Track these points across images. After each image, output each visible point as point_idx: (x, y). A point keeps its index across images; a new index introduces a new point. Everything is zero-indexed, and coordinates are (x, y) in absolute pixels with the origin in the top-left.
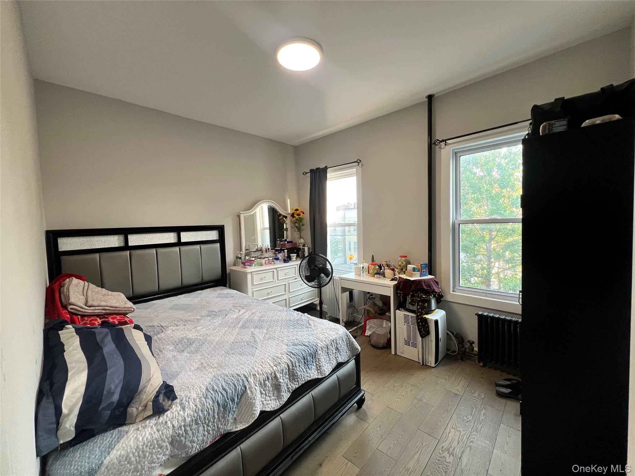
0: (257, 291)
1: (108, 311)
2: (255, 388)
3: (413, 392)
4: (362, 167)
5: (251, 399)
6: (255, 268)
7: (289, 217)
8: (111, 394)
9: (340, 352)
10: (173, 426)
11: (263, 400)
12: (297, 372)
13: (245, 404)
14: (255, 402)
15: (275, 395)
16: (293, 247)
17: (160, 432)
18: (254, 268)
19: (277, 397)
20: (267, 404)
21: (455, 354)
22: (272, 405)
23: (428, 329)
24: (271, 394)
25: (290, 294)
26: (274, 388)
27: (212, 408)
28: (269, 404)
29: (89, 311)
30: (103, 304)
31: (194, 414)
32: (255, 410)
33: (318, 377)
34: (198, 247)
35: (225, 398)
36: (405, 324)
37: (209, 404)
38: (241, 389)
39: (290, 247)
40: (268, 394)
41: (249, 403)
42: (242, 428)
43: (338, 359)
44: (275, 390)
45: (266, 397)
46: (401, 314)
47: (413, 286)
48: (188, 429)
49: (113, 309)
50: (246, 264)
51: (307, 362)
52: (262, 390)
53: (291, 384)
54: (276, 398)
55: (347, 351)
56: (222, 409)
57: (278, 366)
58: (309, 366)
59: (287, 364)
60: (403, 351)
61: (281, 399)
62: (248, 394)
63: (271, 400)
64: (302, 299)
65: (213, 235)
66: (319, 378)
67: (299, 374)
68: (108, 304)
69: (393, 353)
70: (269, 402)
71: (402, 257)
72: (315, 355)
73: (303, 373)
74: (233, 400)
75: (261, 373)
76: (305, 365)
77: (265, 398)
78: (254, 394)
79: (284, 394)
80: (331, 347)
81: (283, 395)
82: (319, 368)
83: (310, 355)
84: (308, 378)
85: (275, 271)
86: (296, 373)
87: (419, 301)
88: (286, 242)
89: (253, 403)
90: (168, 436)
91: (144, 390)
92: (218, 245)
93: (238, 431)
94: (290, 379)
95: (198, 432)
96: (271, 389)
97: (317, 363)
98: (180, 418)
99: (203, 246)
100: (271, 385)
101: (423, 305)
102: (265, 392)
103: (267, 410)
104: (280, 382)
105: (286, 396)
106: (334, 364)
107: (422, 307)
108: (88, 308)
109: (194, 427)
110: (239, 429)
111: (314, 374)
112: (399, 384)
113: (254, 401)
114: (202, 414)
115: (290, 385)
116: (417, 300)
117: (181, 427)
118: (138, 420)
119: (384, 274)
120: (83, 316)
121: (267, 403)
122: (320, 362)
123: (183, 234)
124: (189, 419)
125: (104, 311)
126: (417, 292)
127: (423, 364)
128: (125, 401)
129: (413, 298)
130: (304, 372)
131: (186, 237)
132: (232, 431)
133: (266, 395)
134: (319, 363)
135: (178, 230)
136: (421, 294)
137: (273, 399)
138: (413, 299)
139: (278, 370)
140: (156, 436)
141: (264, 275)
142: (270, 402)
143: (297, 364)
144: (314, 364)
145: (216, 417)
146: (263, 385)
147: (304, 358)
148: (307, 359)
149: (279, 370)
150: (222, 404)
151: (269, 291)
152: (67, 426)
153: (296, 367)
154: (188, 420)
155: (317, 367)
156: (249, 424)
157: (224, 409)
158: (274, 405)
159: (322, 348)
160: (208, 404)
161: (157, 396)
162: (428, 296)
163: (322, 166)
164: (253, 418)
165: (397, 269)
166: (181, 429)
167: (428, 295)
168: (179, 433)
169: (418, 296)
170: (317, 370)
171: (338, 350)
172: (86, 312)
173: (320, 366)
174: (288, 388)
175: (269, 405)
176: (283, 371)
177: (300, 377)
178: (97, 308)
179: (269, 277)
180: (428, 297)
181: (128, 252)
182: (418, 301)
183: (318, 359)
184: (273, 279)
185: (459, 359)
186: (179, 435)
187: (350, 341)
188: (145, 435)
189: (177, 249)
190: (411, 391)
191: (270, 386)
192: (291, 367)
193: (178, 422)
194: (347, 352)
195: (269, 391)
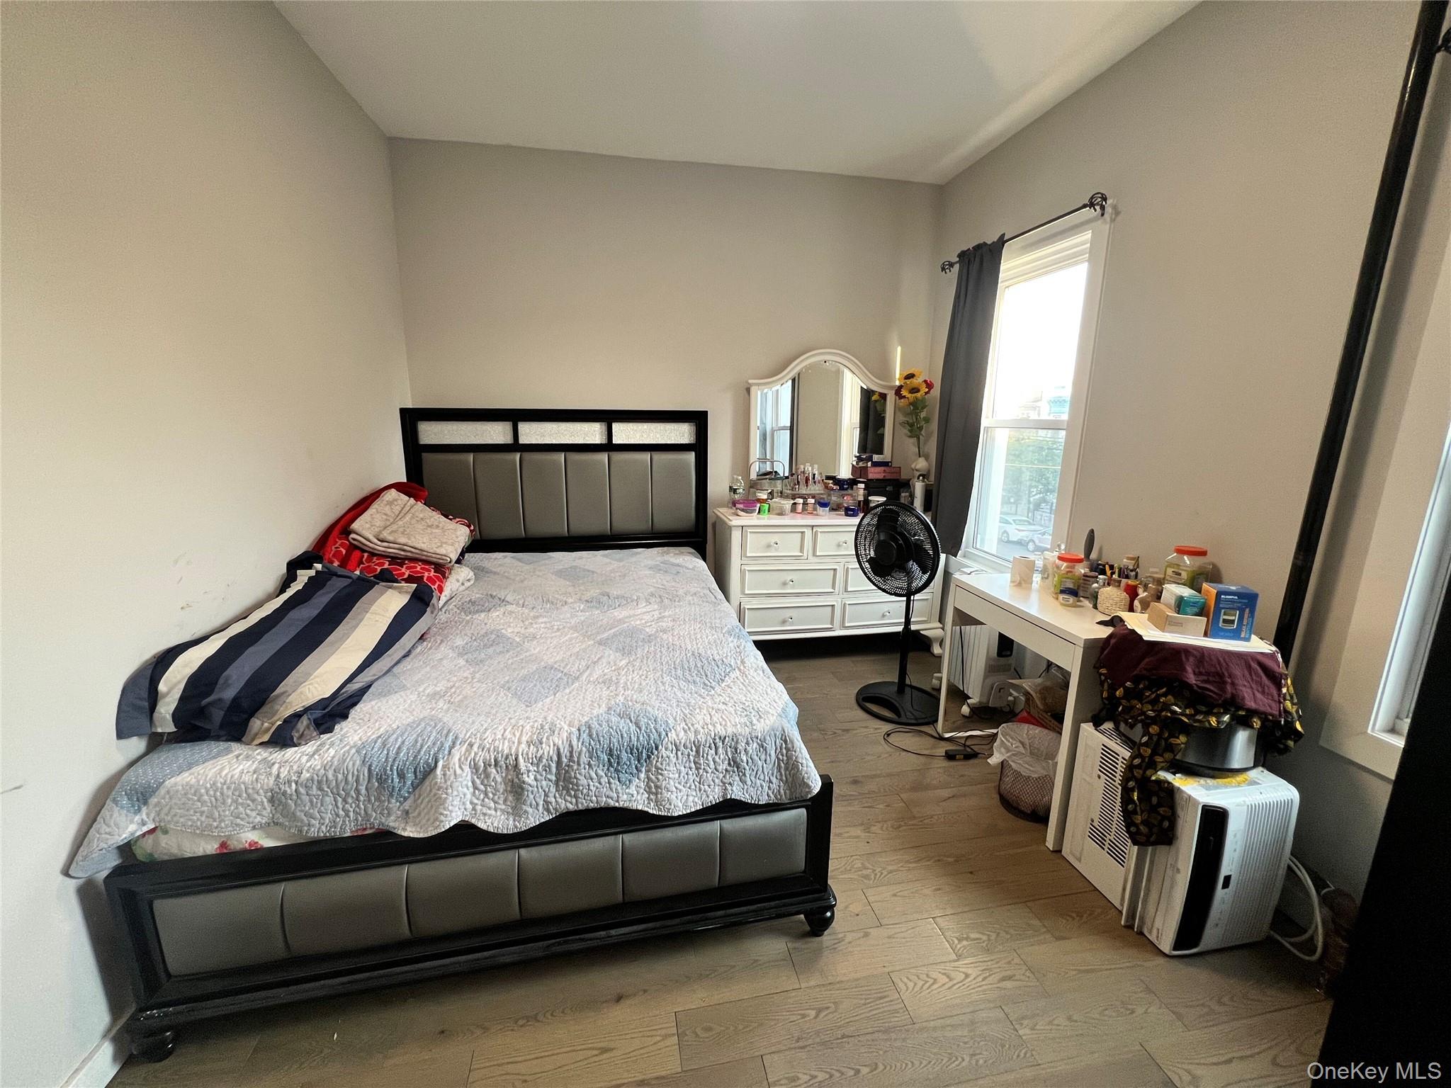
0: (754, 573)
1: (409, 554)
2: (455, 771)
3: (1008, 984)
4: (1113, 220)
5: (438, 790)
6: (764, 519)
7: (891, 398)
8: (227, 685)
9: (744, 775)
10: (278, 776)
11: (476, 801)
12: (578, 776)
13: (428, 795)
14: (446, 798)
15: (509, 803)
16: (888, 477)
17: (255, 776)
18: (758, 519)
19: (512, 808)
20: (485, 814)
21: (1307, 958)
22: (496, 821)
23: (1166, 824)
24: (499, 798)
25: (846, 595)
26: (509, 789)
27: (356, 773)
28: (490, 815)
29: (380, 547)
30: (403, 540)
31: (319, 770)
32: (442, 814)
33: (646, 809)
34: (646, 456)
35: (387, 766)
36: (1099, 777)
37: (354, 765)
38: (427, 762)
39: (880, 476)
40: (491, 795)
41: (435, 795)
42: (412, 835)
43: (729, 787)
44: (511, 792)
45: (486, 800)
46: (1094, 739)
47: (1147, 660)
48: (302, 790)
49: (417, 551)
50: (738, 506)
51: (618, 763)
52: (478, 782)
53: (557, 795)
54: (510, 810)
55: (774, 780)
56: (376, 784)
57: (532, 747)
58: (621, 775)
59: (558, 749)
60: (1081, 854)
61: (520, 817)
62: (435, 777)
63: (496, 810)
64: (884, 616)
65: (681, 433)
66: (647, 813)
67: (583, 781)
68: (410, 543)
69: (1050, 843)
70: (489, 812)
71: (1181, 551)
72: (649, 757)
73: (597, 784)
74: (402, 776)
75: (488, 746)
76: (608, 769)
77: (483, 800)
78: (449, 783)
79: (530, 810)
80: (713, 752)
81: (526, 812)
82: (654, 790)
83: (632, 750)
84: (610, 801)
85: (808, 532)
86: (575, 777)
87: (1154, 721)
88: (869, 464)
89: (440, 798)
90: (265, 787)
91: (283, 698)
92: (691, 457)
93: (405, 837)
94: (557, 784)
95: (322, 805)
96: (501, 788)
97: (653, 777)
98: (295, 768)
99: (660, 457)
100: (504, 779)
101: (1166, 740)
102: (486, 789)
103: (479, 826)
104: (524, 782)
105: (535, 817)
106: (714, 796)
107: (1158, 743)
108: (379, 543)
109: (314, 793)
110: (406, 834)
111: (634, 797)
112: (985, 938)
113: (444, 796)
114: (334, 776)
115: (555, 797)
116: (1144, 713)
117: (289, 782)
118: (257, 741)
119: (1096, 598)
120: (372, 554)
121: (485, 811)
122: (660, 777)
123: (616, 427)
124: (308, 775)
125: (402, 553)
126: (1155, 684)
127: (1129, 927)
128: (245, 704)
129: (1134, 702)
130: (600, 783)
131: (624, 433)
132: (396, 831)
133: (486, 794)
134: (657, 779)
135: (608, 417)
136: (1170, 697)
137: (501, 809)
138: (1133, 707)
139: (527, 754)
140: (246, 778)
141: (775, 538)
142: (493, 812)
143: (584, 759)
144: (642, 776)
145: (363, 791)
146: (481, 772)
147: (611, 750)
148: (618, 757)
149: (530, 756)
150: (377, 774)
151: (788, 577)
152: (162, 711)
153: (579, 764)
154: (306, 775)
155: (648, 785)
156: (426, 835)
157: (380, 784)
158: (499, 822)
159: (676, 746)
160: (351, 763)
161: (297, 716)
162: (1198, 712)
163: (991, 238)
164: (436, 828)
165: (1146, 587)
166: (290, 786)
167: (1203, 709)
168: (285, 792)
169: (1154, 702)
170: (649, 793)
171: (738, 768)
172: (375, 549)
173: (657, 787)
174: (547, 802)
175: (487, 818)
176: (540, 759)
177: (585, 791)
178: (391, 545)
179: (789, 545)
180: (1200, 717)
181: (518, 456)
182: (1148, 717)
183: (657, 768)
184: (802, 550)
185: (1319, 986)
186: (284, 793)
187: (789, 758)
188: (234, 770)
189: (604, 457)
190: (1003, 979)
191: (499, 779)
192: (565, 760)
193: (289, 772)
194: (770, 782)
195: (497, 790)
